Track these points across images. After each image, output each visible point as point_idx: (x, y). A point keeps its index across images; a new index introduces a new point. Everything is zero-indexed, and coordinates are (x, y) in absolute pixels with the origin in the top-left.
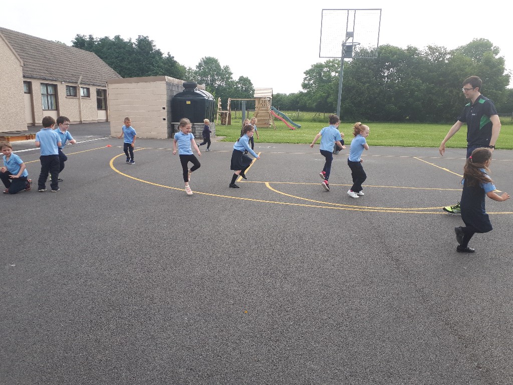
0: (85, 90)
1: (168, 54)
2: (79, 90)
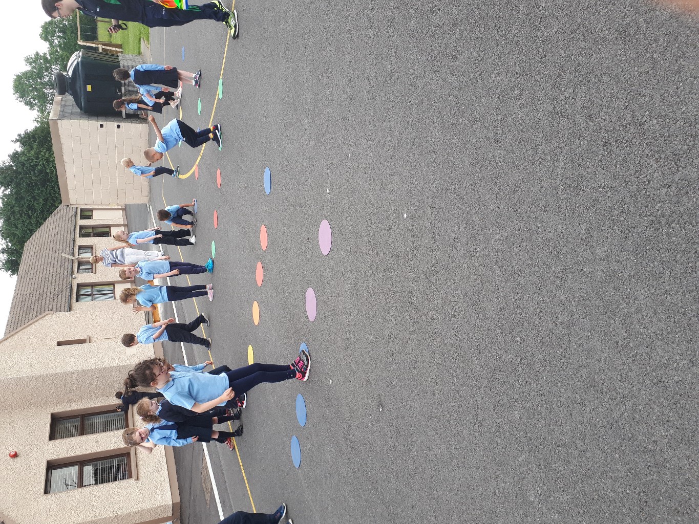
0: (81, 251)
2: (82, 258)
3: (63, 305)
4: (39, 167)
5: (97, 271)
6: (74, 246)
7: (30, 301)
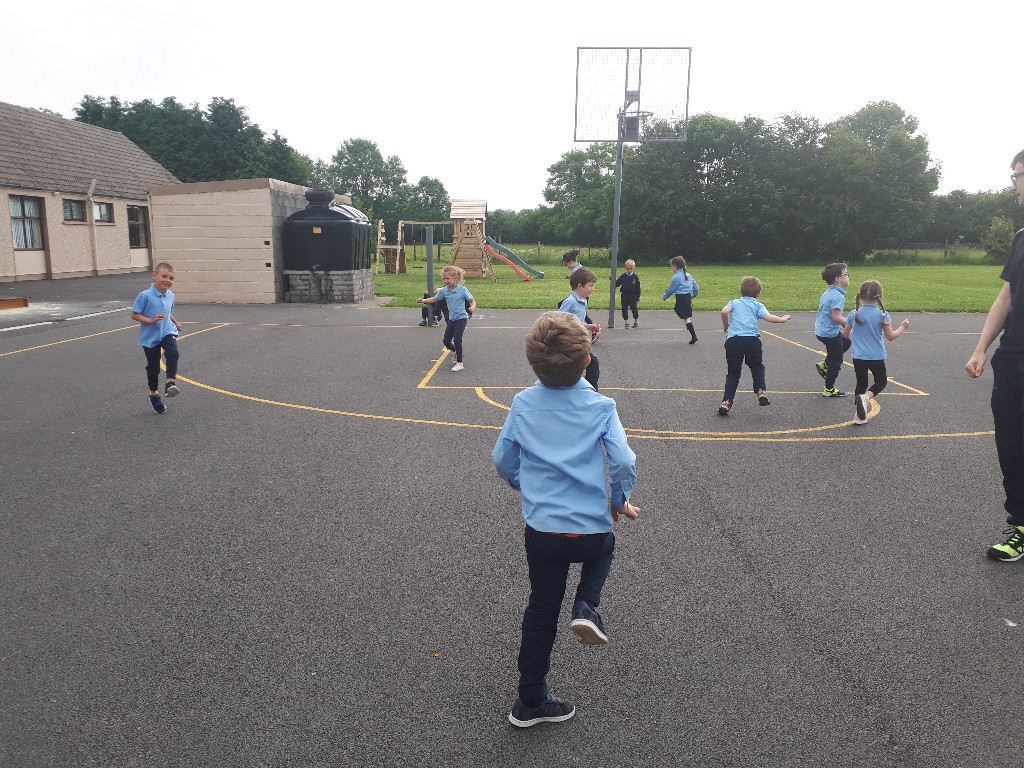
0: (104, 207)
1: (275, 134)
2: (91, 207)
5: (69, 227)
7: (19, 132)
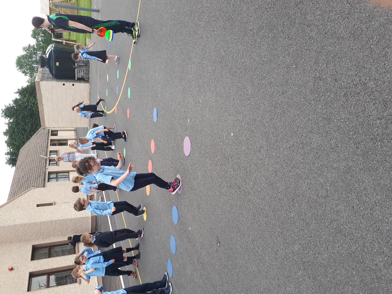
0: (51, 153)
1: (16, 93)
3: (40, 184)
4: (29, 107)
5: (60, 165)
6: (47, 151)
7: (22, 181)
